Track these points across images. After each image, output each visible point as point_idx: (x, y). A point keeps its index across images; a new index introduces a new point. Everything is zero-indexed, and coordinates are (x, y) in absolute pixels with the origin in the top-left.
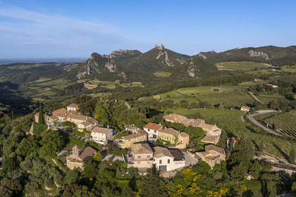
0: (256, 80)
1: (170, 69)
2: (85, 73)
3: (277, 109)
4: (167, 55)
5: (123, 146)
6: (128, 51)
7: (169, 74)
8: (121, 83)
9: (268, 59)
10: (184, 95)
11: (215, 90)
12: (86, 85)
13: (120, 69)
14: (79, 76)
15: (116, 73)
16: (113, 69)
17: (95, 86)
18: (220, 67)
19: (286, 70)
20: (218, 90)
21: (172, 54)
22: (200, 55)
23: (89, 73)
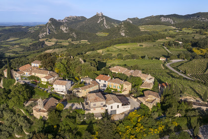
0: (167, 38)
1: (107, 31)
2: (45, 33)
3: (184, 59)
4: (105, 20)
5: (80, 95)
6: (76, 17)
7: (106, 34)
8: (72, 41)
9: (173, 23)
10: (119, 49)
11: (140, 45)
12: (46, 43)
13: (71, 30)
14: (40, 36)
15: (68, 34)
16: (66, 30)
17: (53, 43)
18: (142, 29)
19: (185, 31)
20: (142, 46)
21: (108, 20)
22: (128, 20)
23: (48, 34)
